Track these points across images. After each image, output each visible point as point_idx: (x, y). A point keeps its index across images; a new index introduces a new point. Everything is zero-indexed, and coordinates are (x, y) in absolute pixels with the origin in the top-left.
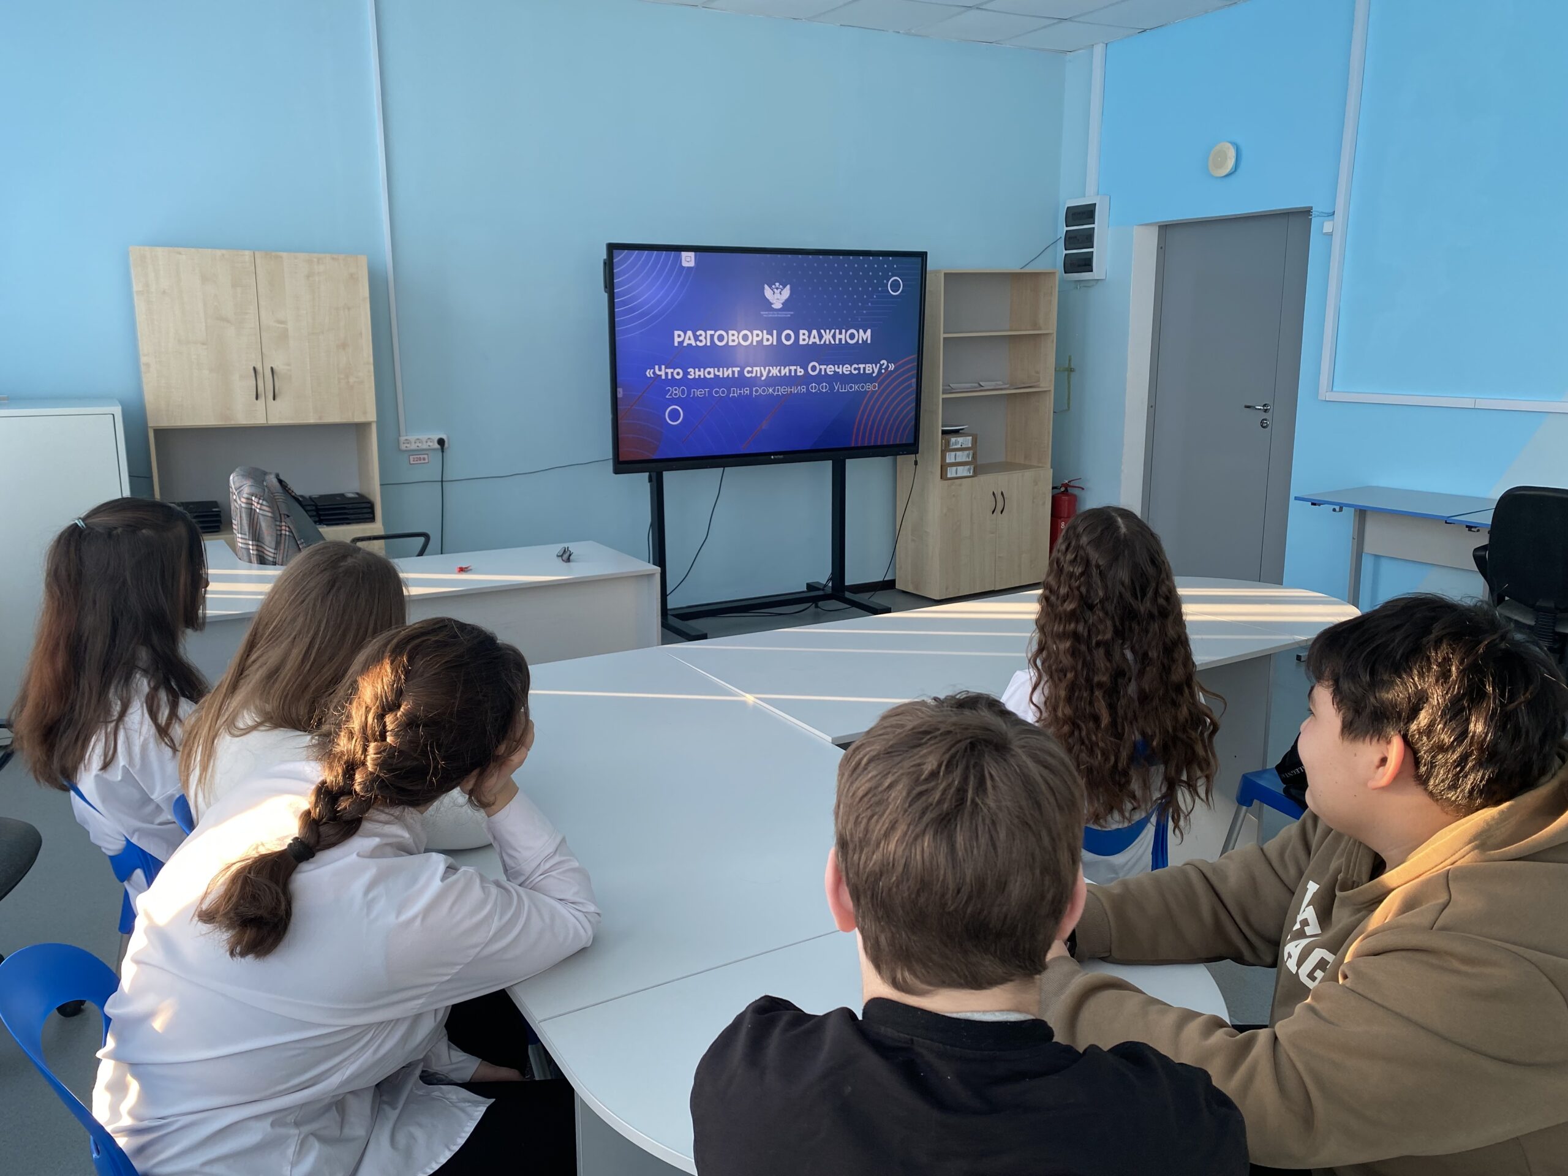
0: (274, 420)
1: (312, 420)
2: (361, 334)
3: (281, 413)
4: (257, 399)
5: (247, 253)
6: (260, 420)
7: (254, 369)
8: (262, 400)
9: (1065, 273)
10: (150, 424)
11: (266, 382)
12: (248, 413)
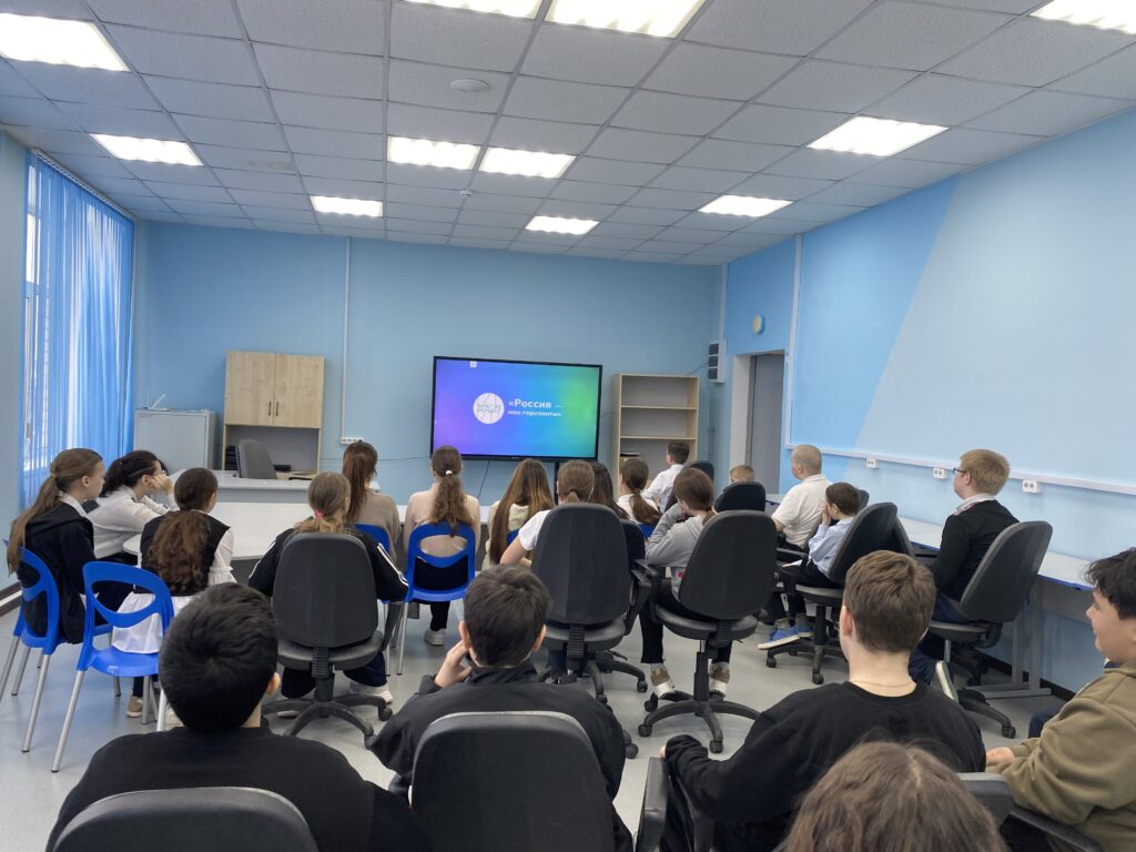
0: (276, 424)
1: (292, 425)
2: (318, 390)
3: (280, 422)
6: (270, 424)
7: (270, 403)
8: (271, 415)
9: (710, 379)
10: (225, 423)
11: (274, 409)
12: (265, 420)
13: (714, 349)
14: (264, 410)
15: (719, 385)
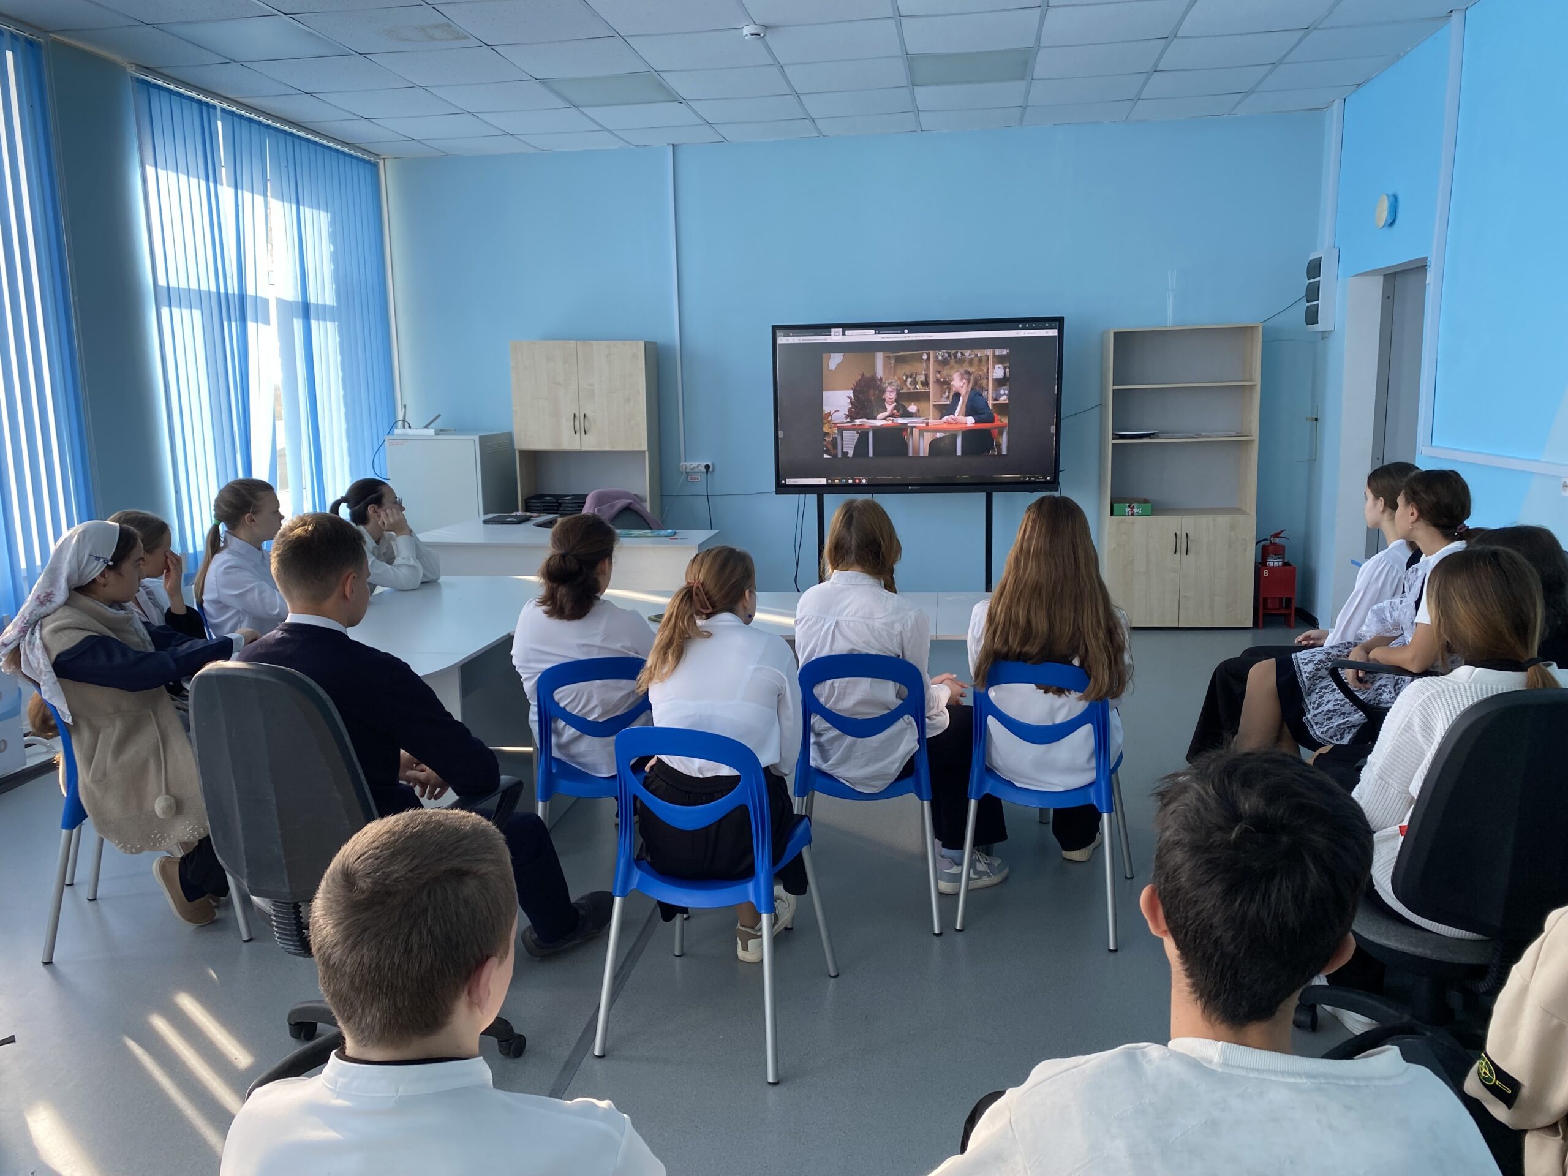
0: (585, 448)
1: (607, 448)
2: (639, 392)
3: (589, 443)
4: (575, 433)
5: (572, 341)
6: (576, 447)
7: (575, 415)
8: (578, 434)
9: (1307, 324)
10: (516, 447)
11: (582, 424)
12: (569, 442)
13: (1314, 269)
14: (567, 425)
15: (1325, 335)
